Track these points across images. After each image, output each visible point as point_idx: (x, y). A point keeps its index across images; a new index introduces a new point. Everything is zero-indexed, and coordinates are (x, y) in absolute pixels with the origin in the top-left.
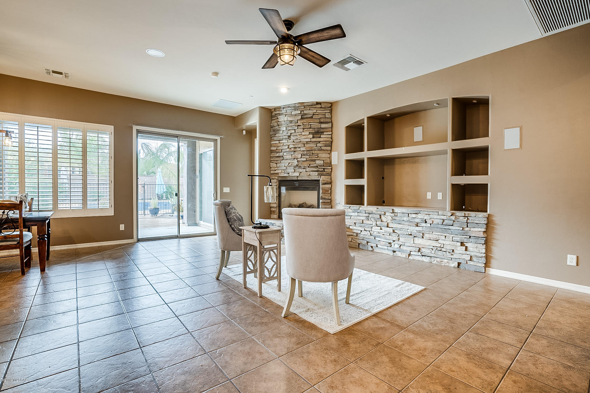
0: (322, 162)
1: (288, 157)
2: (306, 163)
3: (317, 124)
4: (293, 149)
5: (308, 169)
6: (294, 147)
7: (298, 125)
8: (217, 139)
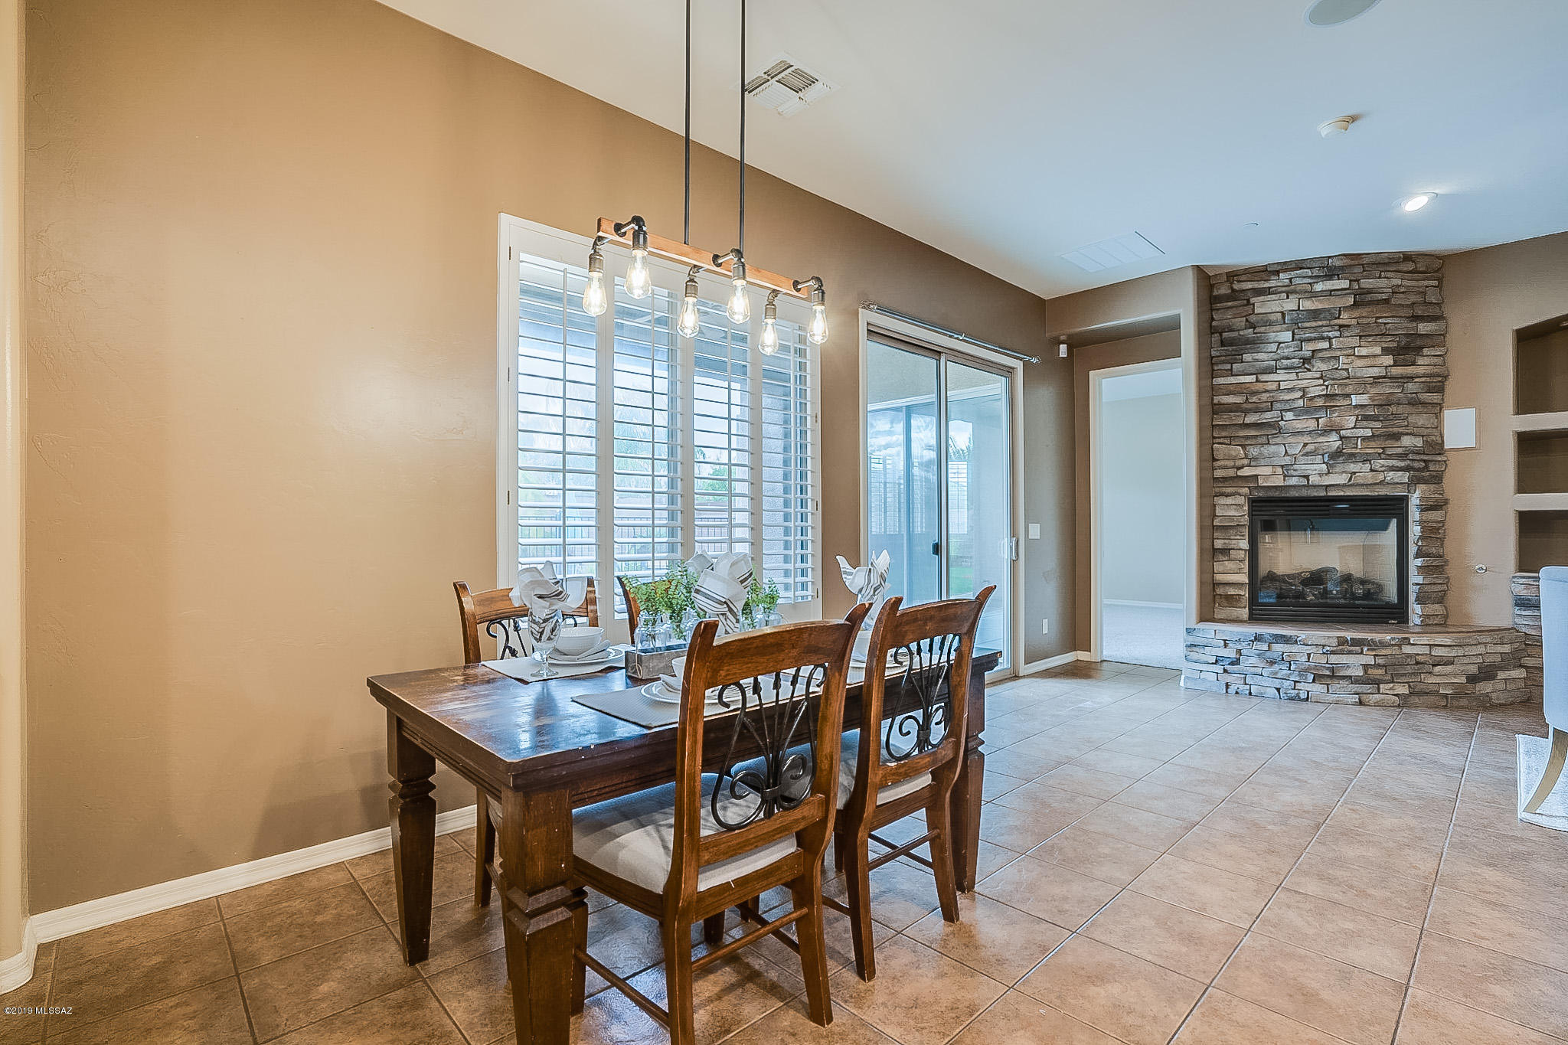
0: (1418, 442)
1: (1299, 425)
2: (1372, 444)
3: (1406, 323)
4: (1320, 402)
5: (1379, 463)
6: (1326, 395)
7: (1341, 326)
8: (1013, 368)
